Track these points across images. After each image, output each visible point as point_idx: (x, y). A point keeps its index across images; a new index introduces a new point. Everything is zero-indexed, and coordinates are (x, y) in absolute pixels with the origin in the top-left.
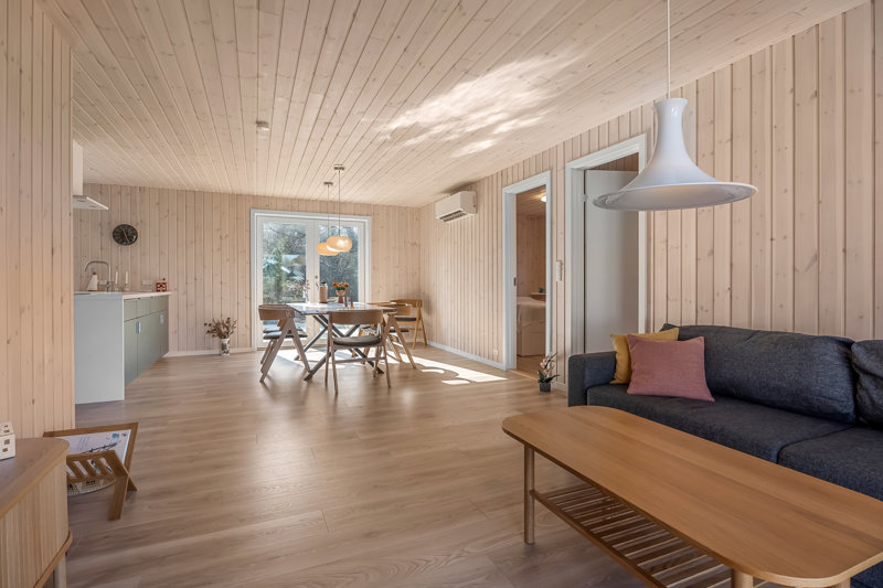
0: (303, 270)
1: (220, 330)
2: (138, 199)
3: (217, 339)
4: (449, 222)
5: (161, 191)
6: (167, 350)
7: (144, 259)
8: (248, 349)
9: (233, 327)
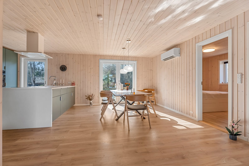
0: (115, 79)
1: (90, 98)
2: (67, 57)
3: (89, 100)
4: (166, 61)
5: (74, 54)
6: (74, 103)
7: (68, 75)
8: (98, 104)
9: (94, 97)
